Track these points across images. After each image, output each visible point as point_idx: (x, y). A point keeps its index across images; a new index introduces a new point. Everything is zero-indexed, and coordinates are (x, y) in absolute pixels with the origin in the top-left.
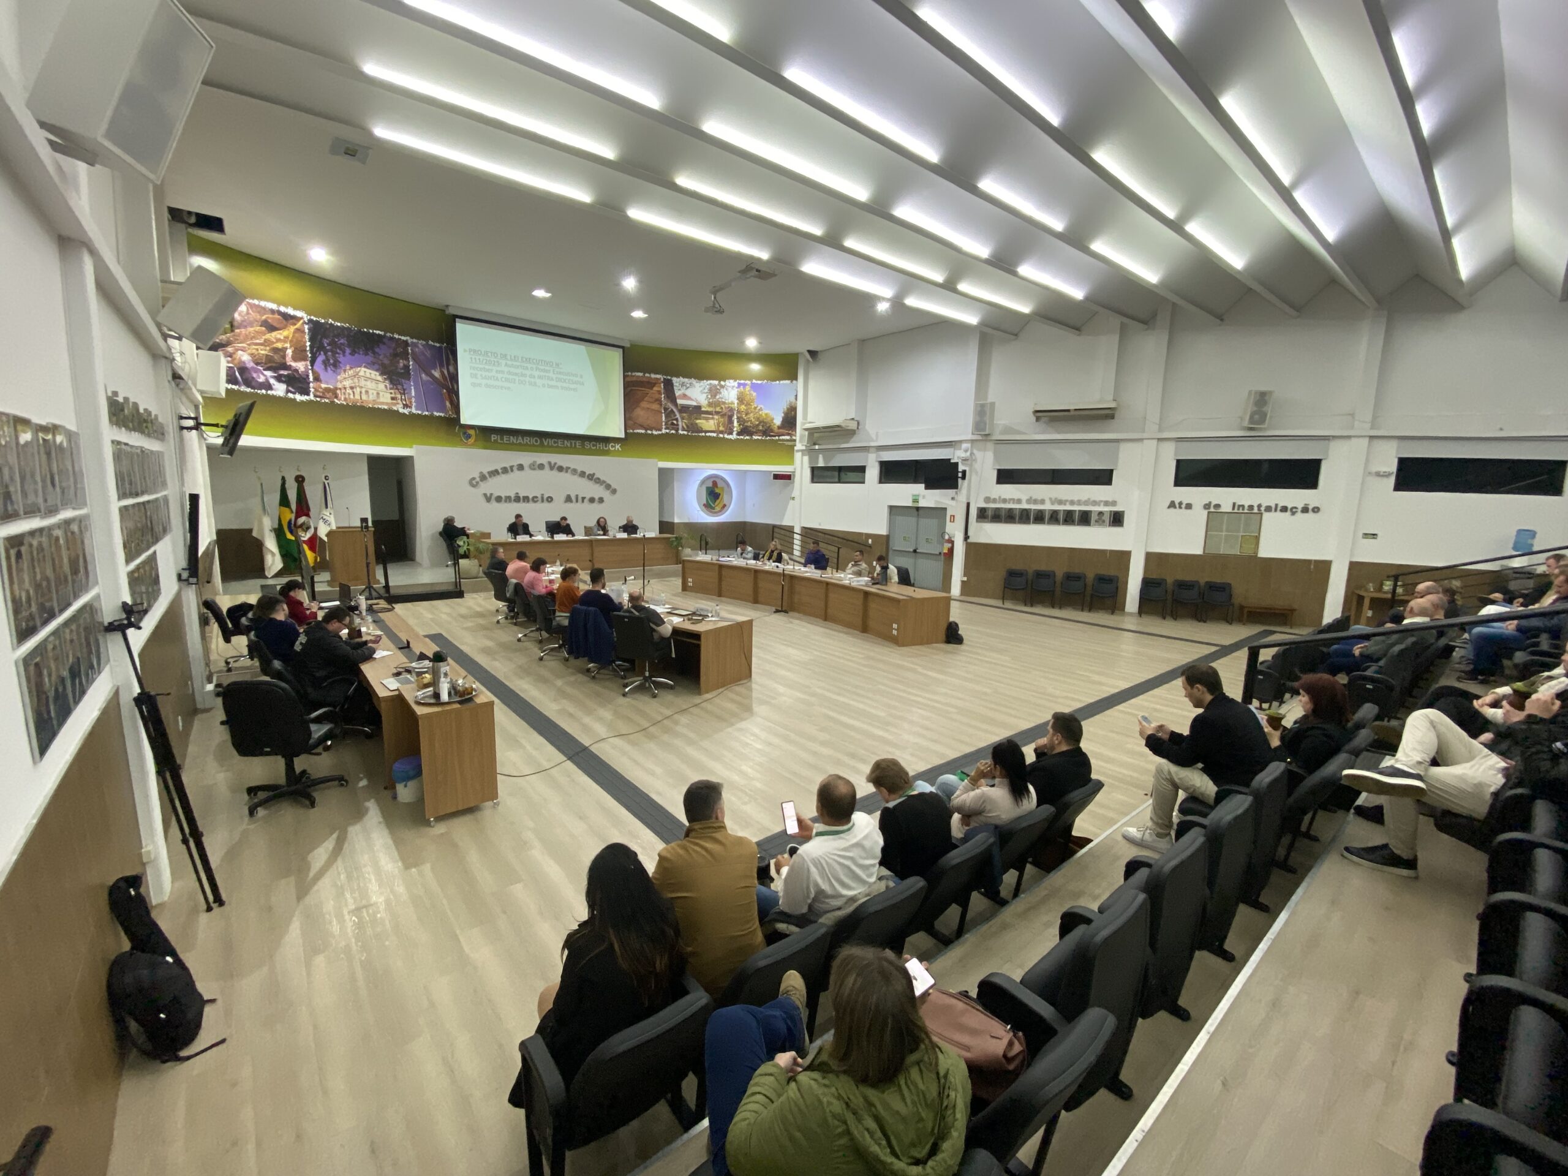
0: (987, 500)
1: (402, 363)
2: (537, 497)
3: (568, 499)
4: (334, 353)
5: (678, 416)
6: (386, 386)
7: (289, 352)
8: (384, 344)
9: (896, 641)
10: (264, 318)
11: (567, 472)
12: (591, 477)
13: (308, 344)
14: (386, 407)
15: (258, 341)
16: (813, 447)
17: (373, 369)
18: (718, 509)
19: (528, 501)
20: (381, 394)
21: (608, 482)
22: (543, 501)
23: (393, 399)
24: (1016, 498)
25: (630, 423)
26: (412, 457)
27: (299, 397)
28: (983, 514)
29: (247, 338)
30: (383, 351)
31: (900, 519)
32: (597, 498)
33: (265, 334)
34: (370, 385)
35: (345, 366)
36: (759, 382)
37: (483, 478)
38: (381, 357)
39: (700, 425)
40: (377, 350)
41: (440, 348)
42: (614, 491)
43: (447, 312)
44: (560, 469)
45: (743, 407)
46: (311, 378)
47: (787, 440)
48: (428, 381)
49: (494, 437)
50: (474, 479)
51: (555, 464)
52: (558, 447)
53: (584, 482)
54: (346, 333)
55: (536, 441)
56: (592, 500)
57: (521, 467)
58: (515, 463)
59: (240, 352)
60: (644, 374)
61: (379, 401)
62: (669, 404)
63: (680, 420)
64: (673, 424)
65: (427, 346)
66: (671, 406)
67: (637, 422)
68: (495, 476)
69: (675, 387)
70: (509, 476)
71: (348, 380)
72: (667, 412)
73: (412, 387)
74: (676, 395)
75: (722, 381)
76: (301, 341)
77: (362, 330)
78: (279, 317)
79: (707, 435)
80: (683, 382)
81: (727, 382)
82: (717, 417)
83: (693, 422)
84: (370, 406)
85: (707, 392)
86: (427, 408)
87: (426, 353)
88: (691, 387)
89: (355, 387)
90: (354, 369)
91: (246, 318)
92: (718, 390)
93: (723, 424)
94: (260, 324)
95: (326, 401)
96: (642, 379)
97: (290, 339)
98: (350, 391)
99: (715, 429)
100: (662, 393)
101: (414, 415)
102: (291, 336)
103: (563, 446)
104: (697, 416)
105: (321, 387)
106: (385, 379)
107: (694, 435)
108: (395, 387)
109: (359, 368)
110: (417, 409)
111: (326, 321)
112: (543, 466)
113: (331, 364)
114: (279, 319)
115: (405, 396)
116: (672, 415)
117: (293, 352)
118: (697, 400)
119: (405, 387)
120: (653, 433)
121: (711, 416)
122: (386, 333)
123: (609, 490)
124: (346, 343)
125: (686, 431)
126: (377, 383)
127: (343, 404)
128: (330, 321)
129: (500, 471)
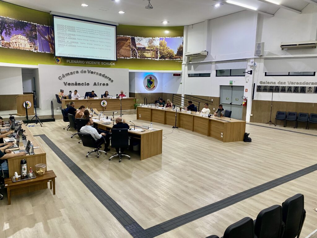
0: (261, 82)
1: (34, 33)
2: (83, 83)
3: (95, 84)
4: (9, 30)
5: (137, 52)
6: (28, 42)
8: (28, 26)
9: (223, 140)
11: (94, 74)
12: (104, 76)
14: (28, 50)
16: (189, 63)
17: (23, 36)
18: (152, 88)
19: (80, 85)
20: (26, 45)
21: (110, 77)
22: (85, 85)
23: (31, 47)
24: (273, 82)
25: (118, 55)
26: (38, 69)
28: (260, 89)
30: (27, 29)
31: (225, 91)
32: (106, 84)
34: (22, 41)
35: (13, 34)
36: (168, 38)
37: (64, 76)
38: (26, 31)
39: (145, 55)
40: (25, 28)
41: (48, 27)
42: (112, 81)
43: (50, 14)
44: (92, 73)
45: (162, 48)
47: (179, 60)
48: (44, 40)
49: (68, 61)
50: (60, 77)
51: (90, 71)
52: (91, 64)
53: (101, 77)
54: (14, 22)
55: (83, 62)
56: (104, 84)
57: (77, 72)
58: (75, 71)
60: (124, 36)
61: (25, 47)
62: (133, 47)
63: (137, 53)
64: (135, 55)
65: (43, 27)
66: (134, 48)
67: (121, 54)
68: (68, 75)
69: (136, 41)
70: (73, 75)
71: (14, 40)
72: (132, 50)
73: (38, 42)
74: (136, 44)
75: (154, 38)
77: (19, 21)
79: (147, 59)
80: (139, 39)
81: (156, 38)
82: (152, 52)
83: (142, 54)
84: (22, 49)
85: (148, 42)
86: (43, 50)
87: (43, 30)
88: (142, 40)
89: (17, 42)
90: (16, 36)
92: (152, 41)
93: (154, 55)
95: (7, 47)
96: (123, 38)
98: (15, 44)
99: (151, 57)
100: (131, 43)
101: (38, 53)
103: (93, 64)
104: (144, 52)
105: (4, 42)
106: (28, 39)
107: (143, 59)
108: (31, 42)
109: (18, 35)
110: (39, 51)
111: (6, 17)
112: (86, 71)
113: (8, 34)
115: (35, 46)
116: (134, 51)
118: (144, 45)
119: (35, 42)
120: (127, 58)
121: (149, 51)
122: (28, 22)
123: (110, 80)
124: (13, 26)
125: (140, 57)
126: (25, 41)
127: (12, 49)
128: (8, 17)
129: (70, 74)
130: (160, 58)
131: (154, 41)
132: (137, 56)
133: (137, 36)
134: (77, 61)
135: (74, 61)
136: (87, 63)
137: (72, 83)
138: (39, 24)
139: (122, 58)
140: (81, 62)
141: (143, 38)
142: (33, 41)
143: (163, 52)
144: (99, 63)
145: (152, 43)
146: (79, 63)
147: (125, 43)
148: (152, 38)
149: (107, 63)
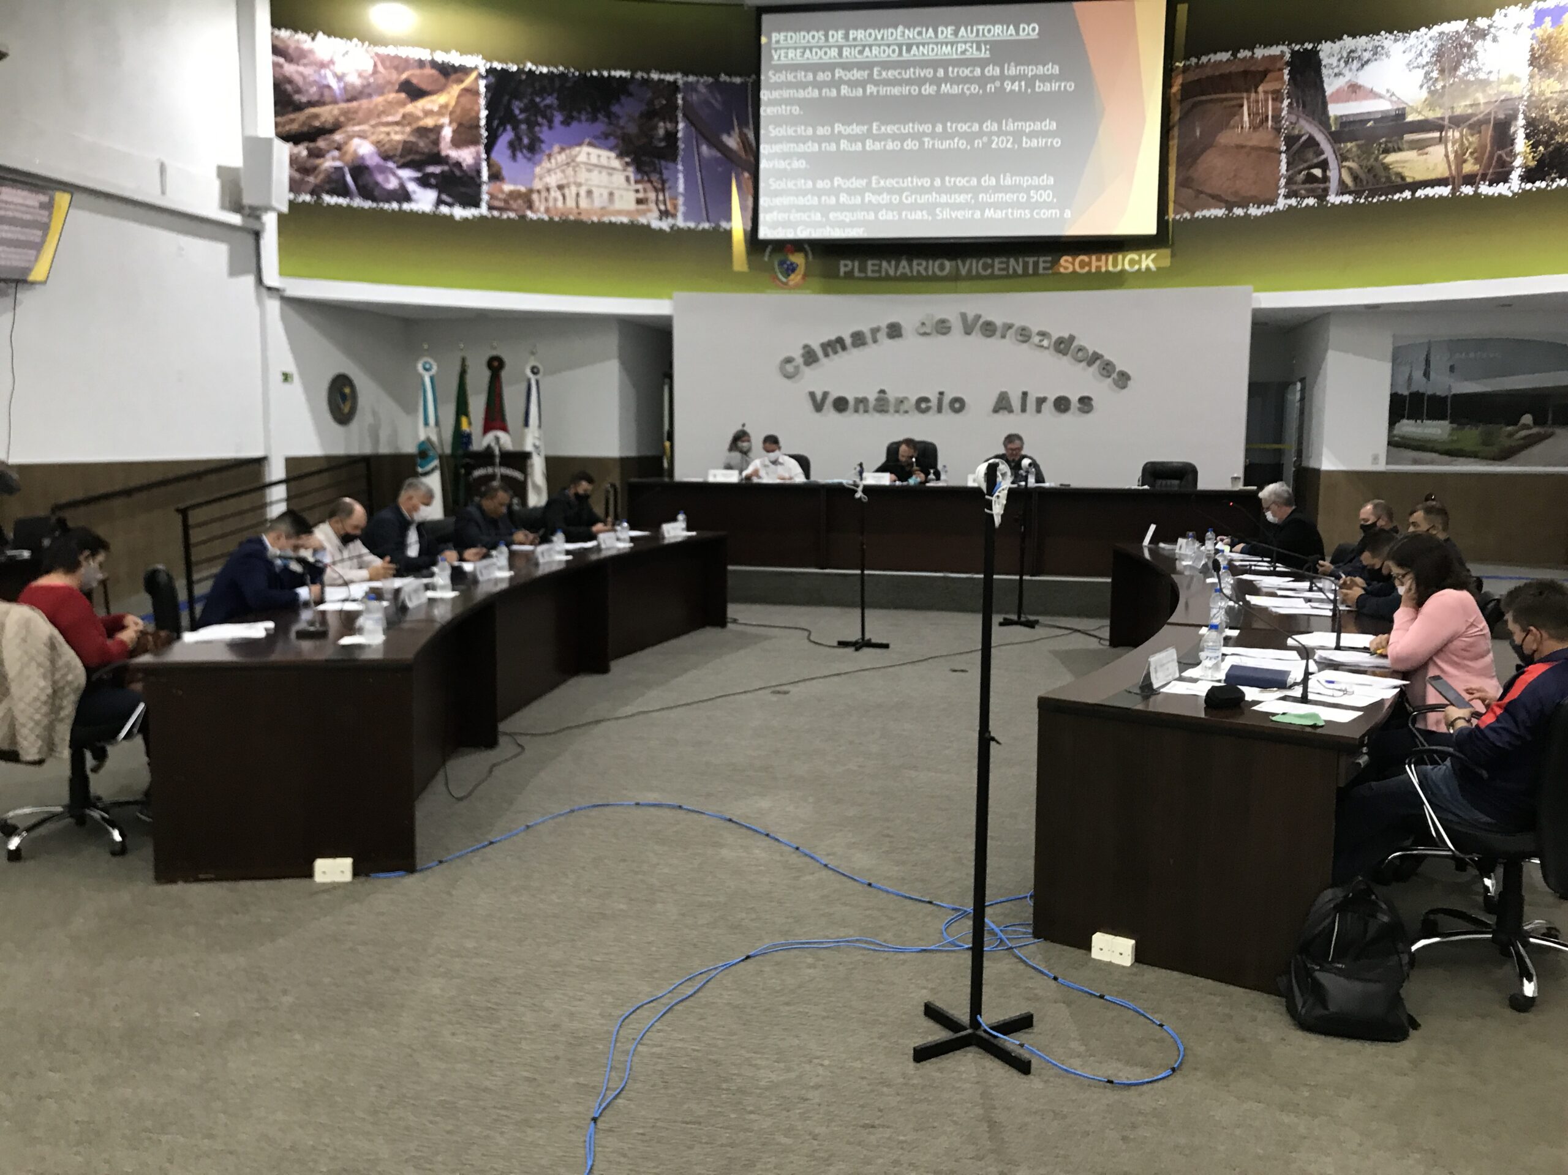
1: (662, 129)
2: (926, 400)
3: (1002, 404)
4: (532, 124)
5: (1328, 152)
6: (628, 179)
7: (447, 133)
8: (630, 95)
10: (404, 76)
11: (1003, 337)
12: (1063, 346)
13: (484, 113)
14: (625, 220)
15: (390, 119)
17: (605, 148)
19: (906, 412)
20: (617, 194)
21: (1108, 357)
22: (940, 410)
23: (639, 201)
25: (1177, 194)
26: (670, 318)
27: (459, 212)
29: (370, 114)
30: (627, 110)
32: (1074, 399)
33: (404, 104)
34: (597, 179)
35: (551, 147)
37: (810, 357)
38: (622, 122)
39: (1397, 167)
41: (744, 85)
42: (1123, 379)
44: (989, 329)
45: (1551, 86)
46: (485, 174)
48: (716, 159)
49: (845, 265)
50: (789, 360)
51: (978, 317)
52: (992, 277)
53: (1046, 358)
54: (557, 84)
55: (942, 267)
56: (1062, 404)
57: (895, 331)
58: (884, 324)
59: (356, 141)
60: (1234, 55)
61: (611, 208)
62: (1302, 122)
63: (1333, 164)
64: (1311, 179)
65: (717, 86)
66: (1309, 128)
67: (1205, 188)
68: (836, 352)
69: (1324, 71)
70: (870, 351)
71: (555, 173)
72: (1295, 147)
73: (681, 176)
74: (1327, 94)
75: (1479, 19)
76: (471, 109)
77: (589, 74)
78: (434, 72)
79: (1417, 195)
80: (1352, 51)
81: (1498, 15)
82: (1457, 135)
83: (1374, 163)
84: (595, 219)
85: (1427, 63)
86: (707, 214)
87: (713, 101)
88: (1376, 60)
89: (568, 185)
90: (568, 151)
91: (372, 80)
92: (1465, 50)
93: (1475, 155)
94: (397, 87)
95: (512, 215)
96: (1226, 70)
97: (450, 108)
98: (558, 195)
99: (1446, 174)
100: (1285, 96)
101: (680, 231)
102: (453, 103)
103: (1005, 273)
104: (1390, 145)
105: (502, 191)
106: (627, 164)
107: (1375, 200)
108: (646, 178)
109: (577, 149)
110: (686, 219)
111: (521, 66)
112: (948, 325)
113: (525, 147)
114: (432, 75)
115: (664, 196)
116: (1310, 154)
117: (454, 132)
118: (1393, 94)
119: (665, 177)
120: (1249, 212)
121: (1437, 134)
122: (634, 72)
123: (1109, 376)
124: (556, 102)
125: (1350, 193)
126: (610, 175)
127: (543, 220)
128: (529, 66)
129: (848, 341)
130: (1529, 176)
131: (1478, 46)
132: (1334, 185)
133: (1335, 37)
134: (904, 263)
135: (884, 264)
136: (964, 272)
137: (860, 396)
138: (695, 74)
139: (1208, 215)
140: (926, 269)
141: (1393, 37)
142: (655, 170)
143: (1557, 118)
144: (1049, 265)
145: (1467, 65)
146: (915, 273)
147: (1239, 102)
148: (1466, 21)
149: (1099, 260)
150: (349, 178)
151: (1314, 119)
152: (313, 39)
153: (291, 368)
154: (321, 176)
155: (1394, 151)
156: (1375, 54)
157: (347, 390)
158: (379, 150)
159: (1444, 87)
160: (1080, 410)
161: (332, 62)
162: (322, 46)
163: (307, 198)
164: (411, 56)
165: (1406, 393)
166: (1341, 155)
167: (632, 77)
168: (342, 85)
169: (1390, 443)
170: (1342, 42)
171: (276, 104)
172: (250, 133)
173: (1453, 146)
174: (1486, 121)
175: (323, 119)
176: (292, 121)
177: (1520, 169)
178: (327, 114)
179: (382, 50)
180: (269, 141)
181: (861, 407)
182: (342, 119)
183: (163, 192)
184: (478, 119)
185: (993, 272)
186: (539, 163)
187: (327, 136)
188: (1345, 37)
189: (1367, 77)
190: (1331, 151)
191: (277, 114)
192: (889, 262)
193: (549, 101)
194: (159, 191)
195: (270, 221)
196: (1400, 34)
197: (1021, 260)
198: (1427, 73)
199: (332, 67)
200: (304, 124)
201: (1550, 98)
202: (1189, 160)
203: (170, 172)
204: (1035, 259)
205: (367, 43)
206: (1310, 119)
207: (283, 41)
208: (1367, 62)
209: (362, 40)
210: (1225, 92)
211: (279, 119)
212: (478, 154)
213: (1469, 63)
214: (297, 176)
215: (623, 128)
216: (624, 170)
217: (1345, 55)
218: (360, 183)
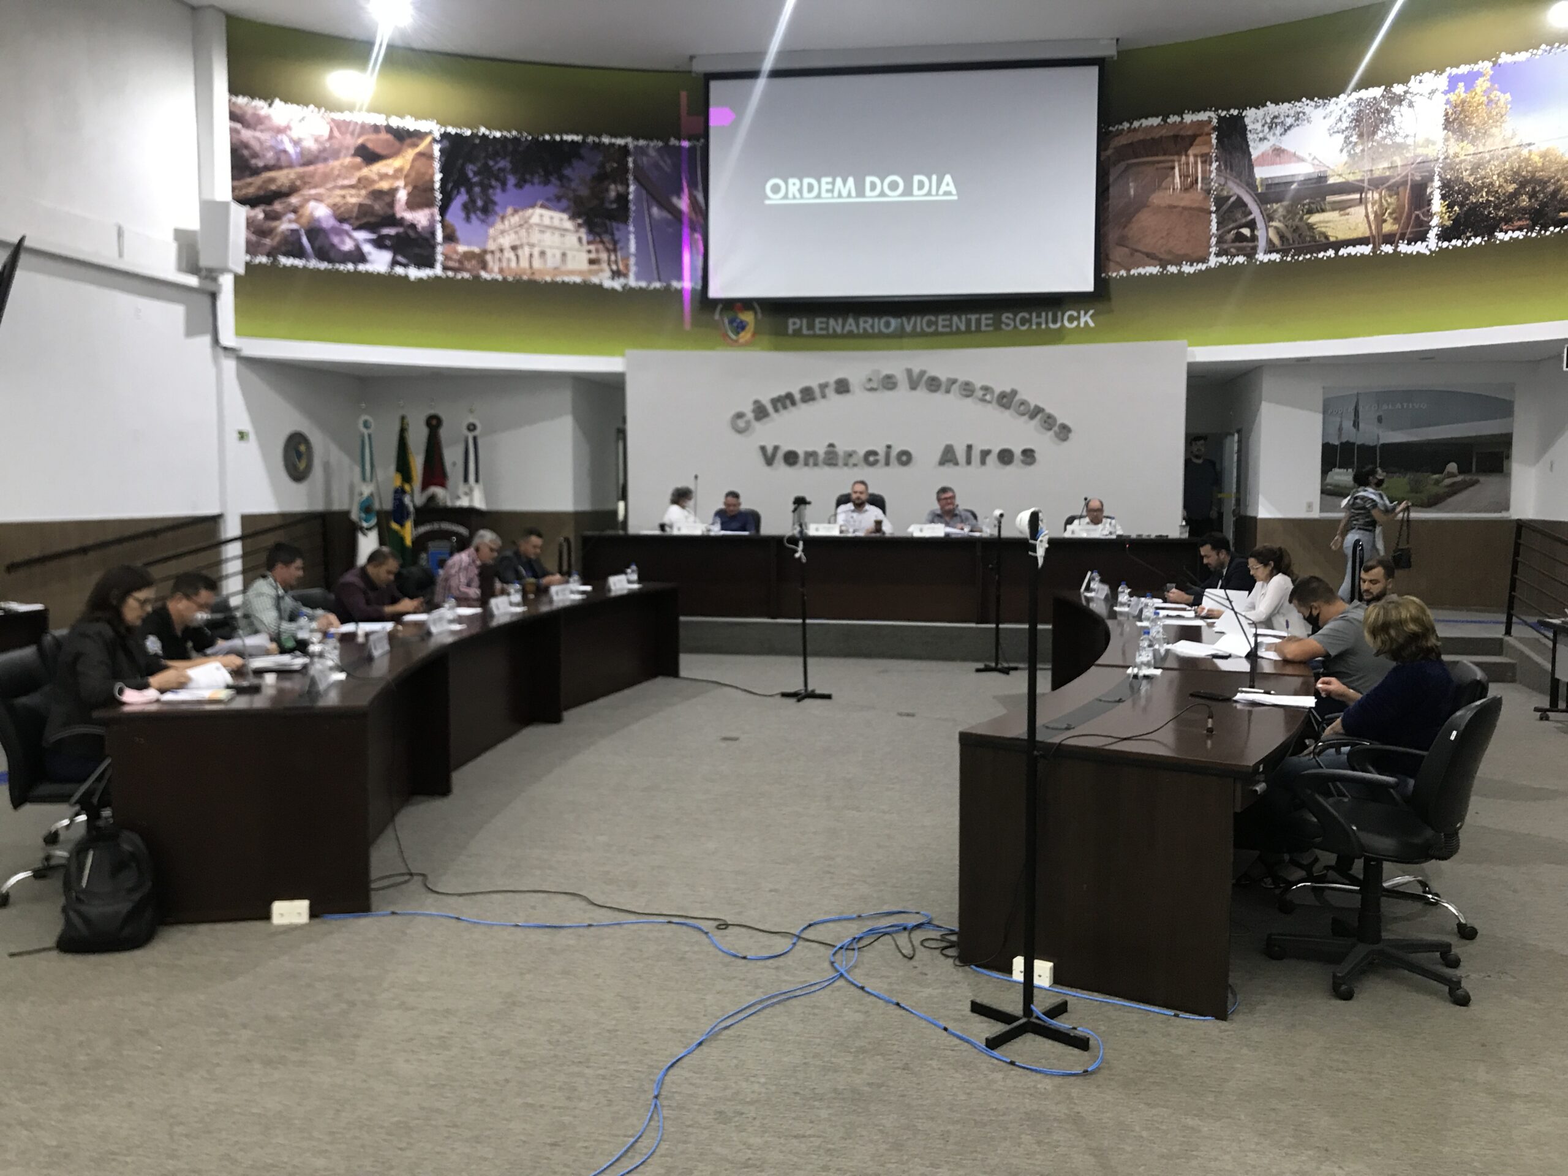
1: (613, 191)
2: (873, 453)
3: (948, 457)
4: (485, 188)
5: (1256, 213)
6: (580, 240)
7: (402, 196)
8: (582, 158)
10: (360, 141)
11: (948, 391)
12: (1006, 400)
13: (438, 177)
14: (578, 279)
15: (346, 182)
17: (557, 210)
19: (855, 465)
20: (570, 254)
21: (1049, 410)
22: (887, 463)
23: (592, 262)
25: (1112, 252)
26: (623, 375)
27: (414, 273)
29: (326, 177)
30: (579, 173)
32: (1017, 451)
33: (359, 168)
34: (550, 240)
35: (506, 208)
36: (1522, 57)
37: (760, 412)
38: (573, 185)
39: (1320, 227)
40: (567, 172)
42: (1064, 432)
43: (692, 72)
44: (934, 384)
45: (1463, 150)
46: (439, 236)
48: (666, 220)
49: (794, 323)
50: (740, 415)
51: (923, 373)
52: (936, 334)
53: (988, 412)
54: (510, 148)
55: (888, 325)
56: (1006, 457)
57: (842, 387)
58: (832, 379)
59: (312, 204)
61: (563, 268)
62: (1230, 184)
63: (1260, 223)
64: (1240, 237)
65: (667, 149)
66: (1236, 190)
67: (1140, 248)
68: (785, 407)
69: (1250, 136)
70: (819, 406)
71: (509, 235)
72: (1225, 207)
73: (632, 237)
74: (1253, 157)
75: (1395, 85)
76: (424, 174)
77: (541, 139)
78: (389, 137)
79: (1340, 253)
80: (1276, 117)
81: (1413, 82)
82: (1376, 196)
83: (1299, 224)
84: (548, 279)
85: (1347, 128)
86: (658, 273)
87: (662, 163)
88: (1298, 125)
89: (522, 246)
90: (521, 213)
91: (327, 145)
92: (1383, 115)
93: (1394, 216)
94: (352, 152)
95: (466, 275)
96: (1156, 135)
97: (405, 172)
98: (510, 255)
99: (1367, 234)
100: (1213, 159)
101: (632, 289)
102: (407, 167)
103: (948, 330)
104: (1312, 206)
105: (456, 252)
106: (580, 225)
107: (1301, 258)
108: (598, 239)
109: (530, 211)
110: (638, 278)
111: (475, 131)
112: (894, 380)
113: (478, 209)
114: (387, 141)
115: (616, 256)
116: (1239, 215)
117: (409, 194)
118: (1315, 158)
119: (617, 237)
120: (1182, 270)
121: (1357, 196)
122: (585, 136)
123: (1050, 429)
124: (509, 166)
125: (1277, 252)
126: (563, 236)
127: (496, 280)
128: (483, 130)
129: (797, 396)
130: (1446, 234)
131: (1395, 111)
132: (1262, 243)
133: (1259, 104)
134: (851, 321)
135: (832, 322)
137: (810, 449)
138: (645, 138)
139: (1143, 273)
140: (872, 327)
141: (1313, 104)
142: (606, 232)
143: (1471, 179)
144: (990, 322)
145: (1385, 130)
146: (861, 331)
147: (1170, 164)
148: (1383, 87)
149: (1039, 316)
150: (305, 240)
151: (1241, 181)
152: (270, 105)
153: (247, 426)
154: (277, 239)
155: (1318, 212)
156: (1297, 119)
157: (302, 448)
158: (334, 211)
159: (1363, 151)
160: (1023, 462)
161: (288, 128)
162: (279, 112)
163: (264, 259)
164: (367, 122)
165: (1337, 443)
166: (1267, 215)
167: (584, 140)
168: (298, 150)
169: (1323, 492)
170: (1265, 108)
171: (233, 168)
172: (207, 196)
173: (1373, 204)
174: (1404, 183)
175: (279, 183)
176: (250, 184)
177: (1436, 228)
178: (283, 178)
179: (338, 116)
180: (226, 205)
181: (811, 461)
182: (298, 183)
183: (121, 255)
184: (432, 182)
185: (937, 329)
186: (492, 225)
187: (284, 200)
188: (1268, 103)
189: (1289, 142)
190: (1258, 211)
191: (234, 178)
192: (836, 320)
193: (503, 164)
194: (116, 254)
195: (227, 283)
196: (1321, 101)
197: (963, 318)
198: (1347, 138)
199: (288, 132)
200: (260, 188)
201: (1465, 161)
202: (1124, 220)
203: (126, 235)
204: (977, 316)
205: (323, 110)
206: (1238, 181)
207: (240, 107)
208: (1290, 127)
209: (318, 106)
210: (1157, 155)
211: (237, 183)
212: (432, 215)
213: (1387, 127)
214: (254, 238)
215: (574, 190)
216: (577, 231)
217: (1269, 121)
218: (317, 244)
